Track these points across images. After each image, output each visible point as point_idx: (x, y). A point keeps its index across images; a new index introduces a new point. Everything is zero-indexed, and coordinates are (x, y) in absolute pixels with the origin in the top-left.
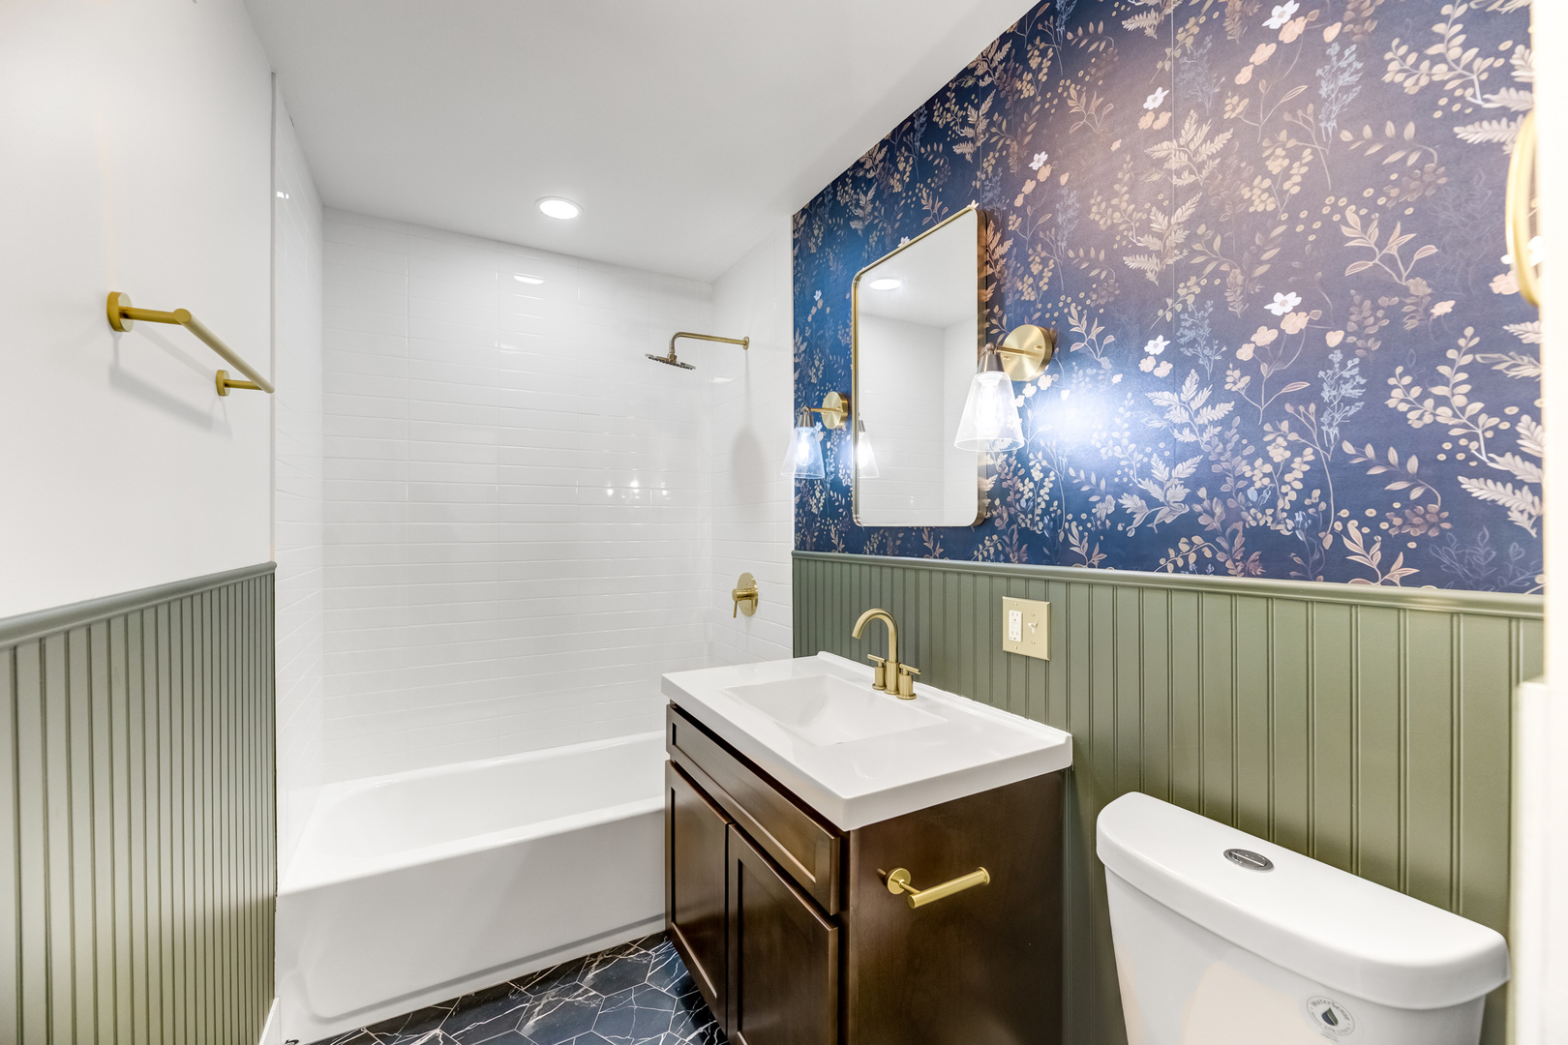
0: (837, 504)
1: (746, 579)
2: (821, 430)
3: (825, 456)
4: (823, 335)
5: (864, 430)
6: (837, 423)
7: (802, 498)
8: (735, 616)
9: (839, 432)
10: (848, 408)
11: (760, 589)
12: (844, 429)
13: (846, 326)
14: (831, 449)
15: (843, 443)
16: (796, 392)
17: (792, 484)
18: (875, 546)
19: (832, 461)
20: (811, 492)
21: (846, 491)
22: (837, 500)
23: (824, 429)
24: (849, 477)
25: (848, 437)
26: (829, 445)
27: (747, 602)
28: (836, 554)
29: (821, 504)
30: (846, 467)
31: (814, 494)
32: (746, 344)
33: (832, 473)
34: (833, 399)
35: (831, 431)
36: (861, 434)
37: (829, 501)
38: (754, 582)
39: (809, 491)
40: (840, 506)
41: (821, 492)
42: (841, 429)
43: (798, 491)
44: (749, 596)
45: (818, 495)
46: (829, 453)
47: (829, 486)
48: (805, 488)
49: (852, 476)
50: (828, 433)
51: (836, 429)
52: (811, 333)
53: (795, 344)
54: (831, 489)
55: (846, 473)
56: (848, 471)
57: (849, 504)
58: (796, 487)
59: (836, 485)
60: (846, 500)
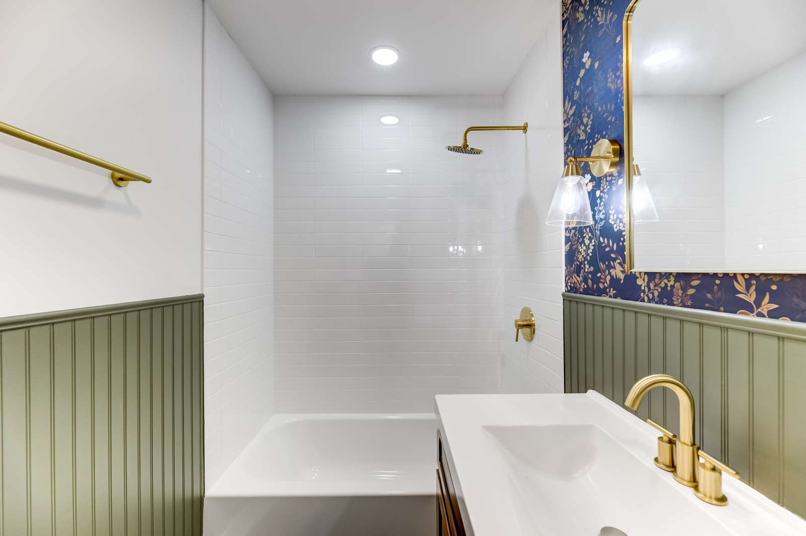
0: (607, 249)
1: (526, 311)
2: (590, 181)
3: (593, 204)
4: (592, 91)
5: (639, 174)
6: (607, 169)
7: (571, 246)
8: (517, 340)
9: (609, 179)
10: (620, 153)
11: (535, 320)
12: (616, 174)
13: (618, 69)
14: (601, 197)
15: (614, 188)
16: (565, 153)
17: (563, 234)
18: (656, 294)
19: (601, 209)
20: (581, 240)
21: (618, 237)
22: (608, 245)
23: (593, 179)
24: (621, 221)
25: (620, 181)
26: (598, 193)
27: (527, 330)
28: (607, 299)
29: (591, 251)
30: (618, 212)
31: (583, 242)
32: (525, 128)
33: (601, 220)
34: (604, 146)
35: (600, 179)
36: (636, 179)
37: (599, 247)
38: (532, 315)
39: (579, 239)
40: (612, 251)
41: (590, 239)
42: (611, 175)
43: (568, 240)
44: (528, 326)
45: (587, 242)
46: (598, 201)
47: (598, 232)
48: (575, 235)
49: (626, 220)
50: (597, 182)
51: (606, 176)
52: (580, 95)
53: (565, 112)
54: (601, 235)
55: (617, 218)
56: (620, 216)
57: (621, 250)
58: (566, 237)
59: (607, 231)
60: (618, 245)
